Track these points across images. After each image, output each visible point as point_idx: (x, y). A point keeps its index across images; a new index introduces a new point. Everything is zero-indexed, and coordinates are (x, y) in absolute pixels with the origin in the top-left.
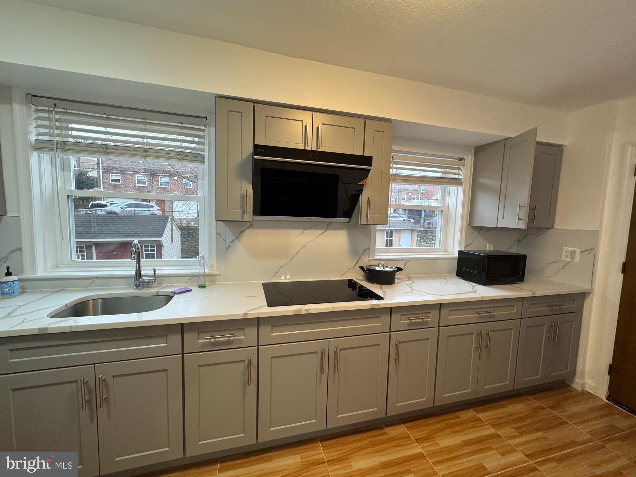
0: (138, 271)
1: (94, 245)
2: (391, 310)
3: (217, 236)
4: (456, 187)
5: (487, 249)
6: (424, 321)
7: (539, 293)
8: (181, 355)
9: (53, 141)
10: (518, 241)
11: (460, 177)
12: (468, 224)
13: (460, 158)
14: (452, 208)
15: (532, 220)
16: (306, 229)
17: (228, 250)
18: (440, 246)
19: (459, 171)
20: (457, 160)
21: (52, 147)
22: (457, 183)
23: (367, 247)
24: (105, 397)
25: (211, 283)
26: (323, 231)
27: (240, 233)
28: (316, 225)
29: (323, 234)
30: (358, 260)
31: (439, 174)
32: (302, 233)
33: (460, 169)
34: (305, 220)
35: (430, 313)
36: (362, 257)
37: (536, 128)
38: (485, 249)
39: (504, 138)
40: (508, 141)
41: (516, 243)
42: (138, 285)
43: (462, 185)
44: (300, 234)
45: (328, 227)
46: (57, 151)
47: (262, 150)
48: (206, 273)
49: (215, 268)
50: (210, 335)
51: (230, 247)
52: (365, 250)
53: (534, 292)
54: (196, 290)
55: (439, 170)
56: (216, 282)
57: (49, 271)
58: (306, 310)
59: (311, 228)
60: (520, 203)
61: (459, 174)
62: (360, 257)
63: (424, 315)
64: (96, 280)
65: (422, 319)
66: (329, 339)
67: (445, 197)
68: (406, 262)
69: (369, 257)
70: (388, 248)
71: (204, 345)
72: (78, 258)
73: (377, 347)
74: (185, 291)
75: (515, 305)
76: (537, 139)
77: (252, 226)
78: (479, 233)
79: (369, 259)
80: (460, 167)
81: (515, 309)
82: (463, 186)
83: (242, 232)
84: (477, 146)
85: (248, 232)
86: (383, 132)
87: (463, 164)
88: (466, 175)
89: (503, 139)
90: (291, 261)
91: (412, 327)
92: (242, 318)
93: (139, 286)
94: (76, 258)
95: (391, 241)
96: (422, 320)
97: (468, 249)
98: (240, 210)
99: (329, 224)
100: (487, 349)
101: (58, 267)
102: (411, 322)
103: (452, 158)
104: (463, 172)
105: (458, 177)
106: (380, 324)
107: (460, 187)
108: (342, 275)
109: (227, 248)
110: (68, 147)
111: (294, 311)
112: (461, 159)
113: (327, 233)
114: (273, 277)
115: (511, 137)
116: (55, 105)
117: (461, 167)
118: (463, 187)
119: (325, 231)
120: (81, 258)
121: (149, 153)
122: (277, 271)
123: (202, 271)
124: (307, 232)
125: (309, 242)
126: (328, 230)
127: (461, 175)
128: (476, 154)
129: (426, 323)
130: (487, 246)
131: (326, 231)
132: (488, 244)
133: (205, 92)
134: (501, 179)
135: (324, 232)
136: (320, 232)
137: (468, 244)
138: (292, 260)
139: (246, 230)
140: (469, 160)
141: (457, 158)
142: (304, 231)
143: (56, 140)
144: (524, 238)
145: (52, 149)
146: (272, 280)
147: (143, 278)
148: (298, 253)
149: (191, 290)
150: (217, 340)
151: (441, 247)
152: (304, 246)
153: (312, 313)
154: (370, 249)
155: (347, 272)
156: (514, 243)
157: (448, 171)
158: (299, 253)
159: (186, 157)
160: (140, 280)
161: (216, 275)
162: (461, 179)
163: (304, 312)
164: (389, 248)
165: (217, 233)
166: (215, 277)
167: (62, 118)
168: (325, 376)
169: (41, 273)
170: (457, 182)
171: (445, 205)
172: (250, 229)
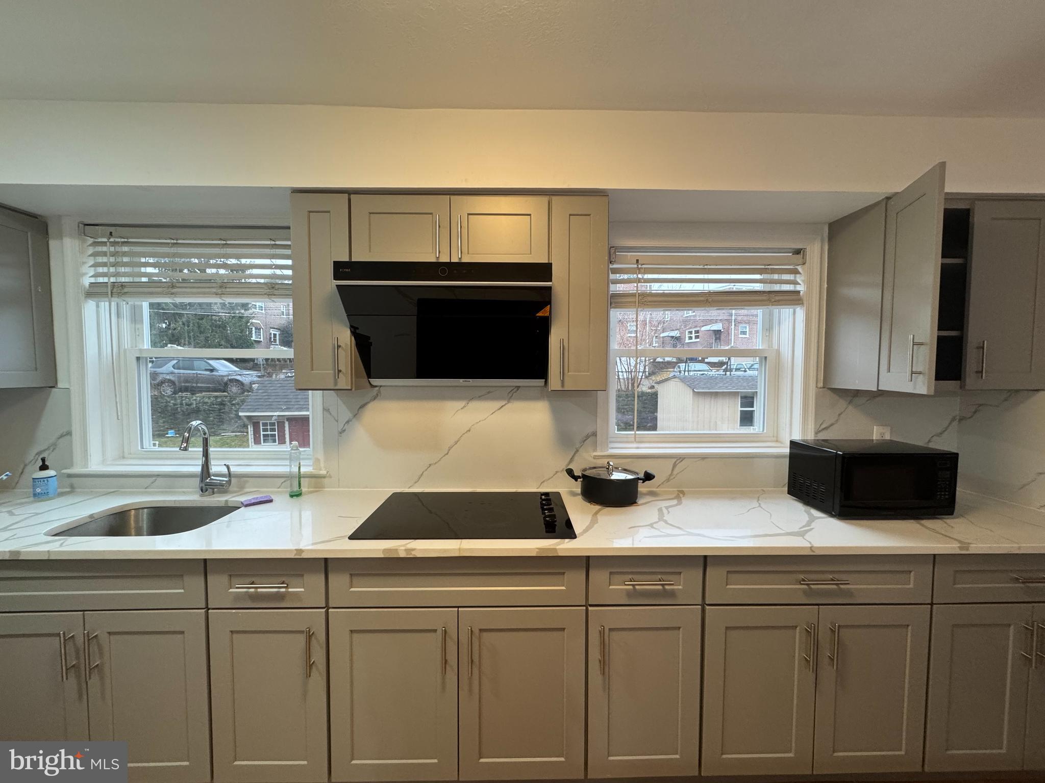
0: (206, 466)
1: (287, 420)
2: (587, 563)
3: (325, 412)
4: (791, 309)
5: (874, 438)
6: (664, 589)
7: (979, 547)
8: (204, 611)
9: (107, 283)
10: (961, 420)
11: (798, 288)
12: (821, 384)
13: (795, 249)
14: (786, 351)
15: (977, 372)
16: (472, 399)
17: (341, 436)
18: (763, 431)
19: (795, 277)
20: (791, 254)
21: (106, 291)
22: (793, 300)
23: (589, 430)
24: (98, 665)
25: (315, 489)
26: (503, 403)
27: (360, 408)
28: (489, 392)
29: (504, 407)
30: (573, 457)
31: (758, 285)
32: (464, 407)
33: (796, 272)
34: (461, 385)
35: (680, 573)
36: (581, 450)
37: (943, 165)
38: (872, 439)
39: (884, 197)
40: (892, 202)
41: (955, 423)
42: (204, 489)
43: (803, 304)
44: (462, 409)
45: (511, 396)
46: (112, 297)
47: (347, 270)
48: (302, 473)
49: (322, 465)
50: (248, 582)
51: (345, 430)
52: (587, 437)
53: (965, 543)
54: (281, 500)
55: (758, 277)
56: (324, 488)
57: (108, 463)
58: (408, 551)
59: (480, 398)
60: (914, 336)
61: (795, 283)
62: (577, 451)
63: (664, 577)
64: (159, 479)
65: (663, 585)
66: (458, 607)
67: (772, 328)
68: (675, 462)
69: (595, 450)
70: (635, 434)
71: (238, 597)
72: (154, 445)
73: (560, 633)
74: (260, 501)
75: (910, 572)
76: (945, 188)
77: (379, 397)
78: (849, 403)
79: (595, 454)
80: (797, 267)
81: (912, 582)
82: (805, 305)
83: (363, 406)
84: (831, 221)
85: (371, 406)
86: (589, 215)
87: (801, 261)
88: (809, 284)
89: (883, 199)
90: (447, 456)
91: (636, 599)
92: (292, 557)
93: (207, 490)
94: (152, 445)
95: (751, 413)
96: (660, 587)
97: (822, 436)
98: (332, 372)
99: (513, 390)
100: (833, 668)
101: (124, 457)
102: (634, 589)
103: (779, 250)
104: (803, 278)
105: (795, 287)
106: (563, 588)
107: (798, 309)
108: (542, 483)
109: (341, 433)
110: (126, 290)
111: (385, 551)
112: (798, 252)
113: (510, 405)
114: (416, 483)
115: (898, 193)
116: (111, 233)
117: (799, 268)
118: (805, 307)
119: (506, 402)
120: (157, 445)
121: (228, 290)
122: (423, 473)
123: (295, 469)
124: (475, 405)
125: (477, 423)
126: (512, 401)
127: (800, 284)
128: (831, 238)
129: (672, 594)
130: (875, 430)
131: (508, 402)
132: (875, 427)
133: (272, 188)
134: (881, 287)
135: (504, 405)
136: (498, 404)
137: (823, 426)
138: (447, 454)
139: (368, 403)
140: (817, 252)
141: (790, 251)
142: (468, 403)
143: (112, 281)
144: (975, 412)
145: (106, 294)
146: (414, 488)
147: (212, 477)
148: (458, 442)
149: (271, 501)
150: (259, 590)
151: (765, 431)
152: (468, 429)
153: (418, 556)
154: (596, 436)
155: (552, 477)
156: (950, 424)
157: (775, 278)
158: (460, 441)
159: (279, 291)
160: (208, 481)
161: (324, 477)
162: (799, 292)
163: (402, 555)
164: (637, 432)
165: (323, 408)
166: (323, 479)
167: (134, 250)
168: (451, 676)
169: (95, 465)
170: (793, 298)
171: (772, 347)
172: (376, 400)
